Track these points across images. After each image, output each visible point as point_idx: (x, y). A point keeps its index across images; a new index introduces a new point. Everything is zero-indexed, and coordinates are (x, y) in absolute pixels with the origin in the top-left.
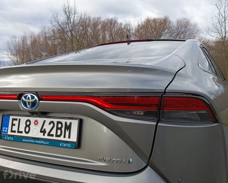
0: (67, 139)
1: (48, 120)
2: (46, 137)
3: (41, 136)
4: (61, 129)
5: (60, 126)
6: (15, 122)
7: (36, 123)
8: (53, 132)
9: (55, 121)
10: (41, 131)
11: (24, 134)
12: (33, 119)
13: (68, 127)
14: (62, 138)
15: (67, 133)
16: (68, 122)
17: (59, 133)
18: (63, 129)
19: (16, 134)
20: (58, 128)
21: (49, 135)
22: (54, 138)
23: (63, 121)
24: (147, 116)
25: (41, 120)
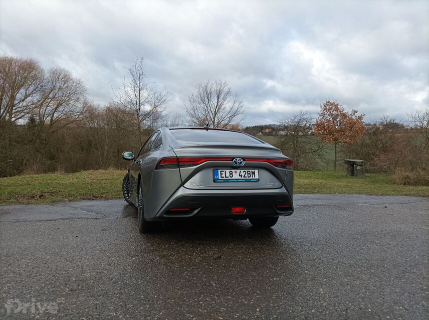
0: (254, 178)
1: (242, 171)
2: (243, 178)
3: (240, 177)
4: (250, 174)
5: (249, 173)
6: (222, 173)
7: (236, 172)
8: (246, 175)
9: (246, 171)
10: (239, 176)
11: (230, 178)
12: (233, 171)
13: (254, 173)
14: (251, 178)
15: (253, 175)
16: (253, 171)
17: (249, 175)
18: (251, 174)
19: (225, 178)
20: (248, 174)
21: (244, 177)
22: (247, 178)
23: (251, 171)
24: (283, 167)
25: (238, 171)
